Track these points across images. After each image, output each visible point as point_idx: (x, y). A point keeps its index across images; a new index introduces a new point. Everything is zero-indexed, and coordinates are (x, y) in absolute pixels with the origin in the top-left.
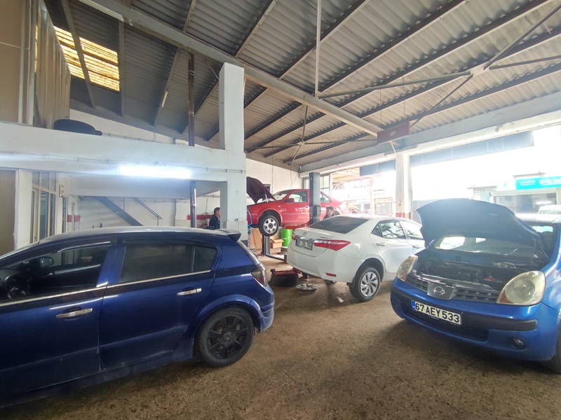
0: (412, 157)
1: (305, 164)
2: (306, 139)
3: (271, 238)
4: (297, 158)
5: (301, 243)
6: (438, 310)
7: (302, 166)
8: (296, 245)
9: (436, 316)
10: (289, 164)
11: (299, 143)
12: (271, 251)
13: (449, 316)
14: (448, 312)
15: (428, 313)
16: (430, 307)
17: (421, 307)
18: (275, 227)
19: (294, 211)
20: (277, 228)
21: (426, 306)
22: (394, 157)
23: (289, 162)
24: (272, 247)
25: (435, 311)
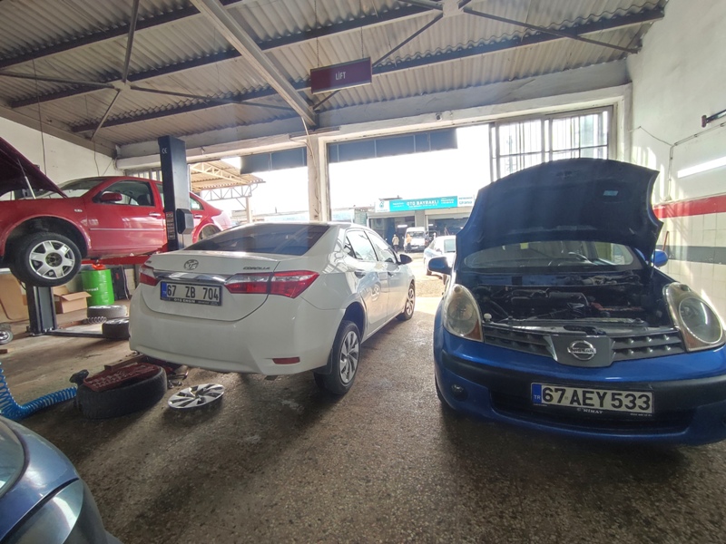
0: (329, 146)
1: (128, 143)
2: (134, 76)
3: (56, 290)
4: (109, 123)
5: (181, 291)
6: (602, 392)
7: (120, 146)
8: (163, 297)
9: (597, 406)
10: (87, 138)
11: (118, 84)
12: (60, 319)
13: (626, 401)
14: (625, 393)
15: (575, 405)
16: (580, 392)
17: (556, 396)
18: (69, 263)
19: (122, 225)
20: (77, 266)
21: (569, 391)
22: (305, 141)
23: (89, 132)
24: (59, 311)
25: (595, 396)
